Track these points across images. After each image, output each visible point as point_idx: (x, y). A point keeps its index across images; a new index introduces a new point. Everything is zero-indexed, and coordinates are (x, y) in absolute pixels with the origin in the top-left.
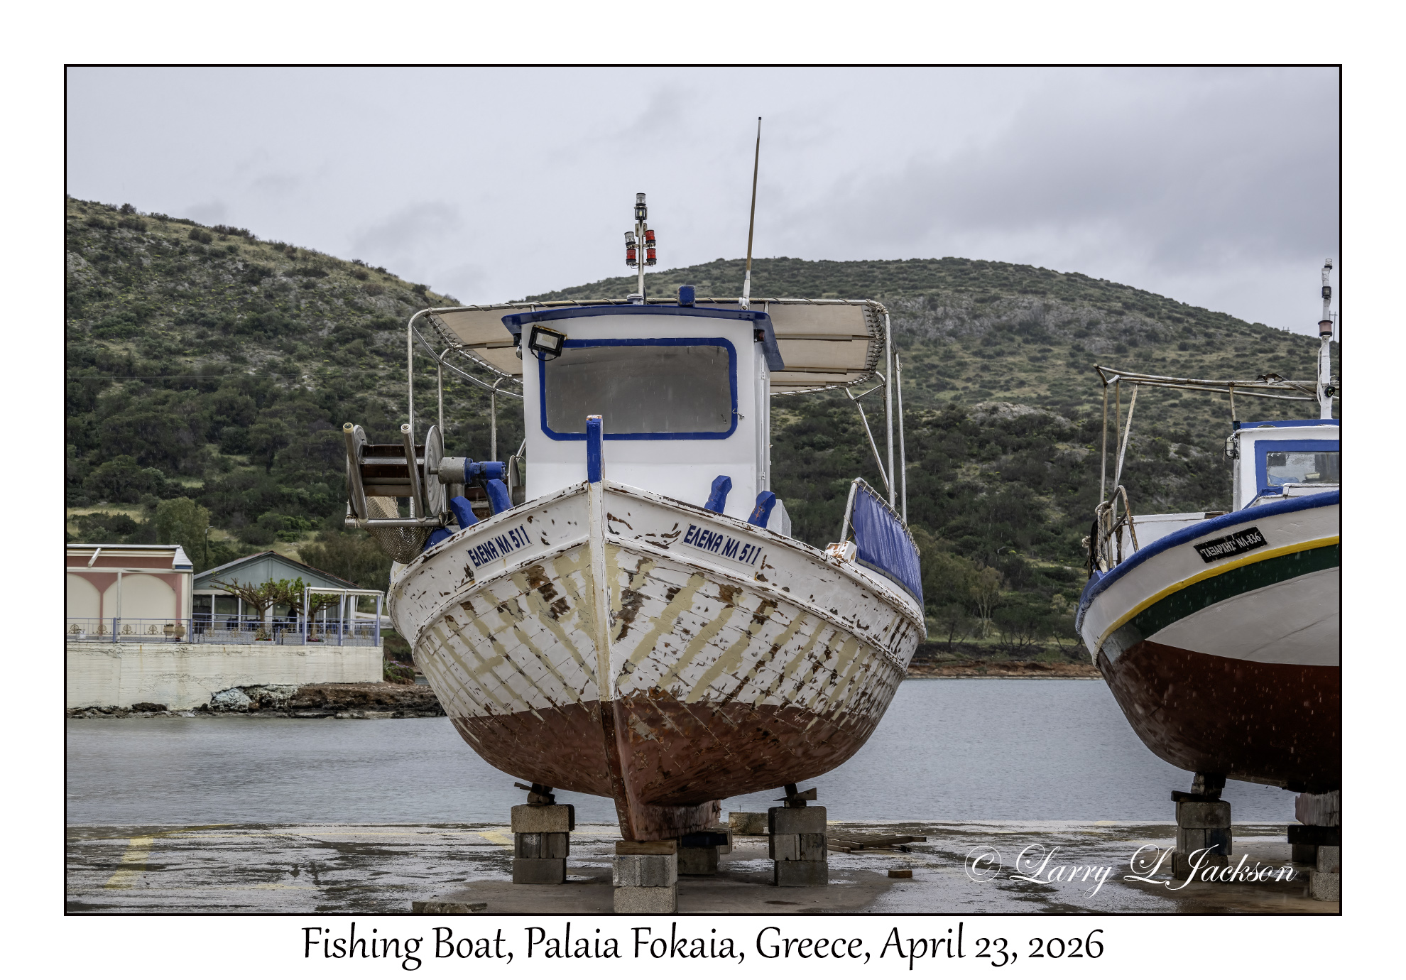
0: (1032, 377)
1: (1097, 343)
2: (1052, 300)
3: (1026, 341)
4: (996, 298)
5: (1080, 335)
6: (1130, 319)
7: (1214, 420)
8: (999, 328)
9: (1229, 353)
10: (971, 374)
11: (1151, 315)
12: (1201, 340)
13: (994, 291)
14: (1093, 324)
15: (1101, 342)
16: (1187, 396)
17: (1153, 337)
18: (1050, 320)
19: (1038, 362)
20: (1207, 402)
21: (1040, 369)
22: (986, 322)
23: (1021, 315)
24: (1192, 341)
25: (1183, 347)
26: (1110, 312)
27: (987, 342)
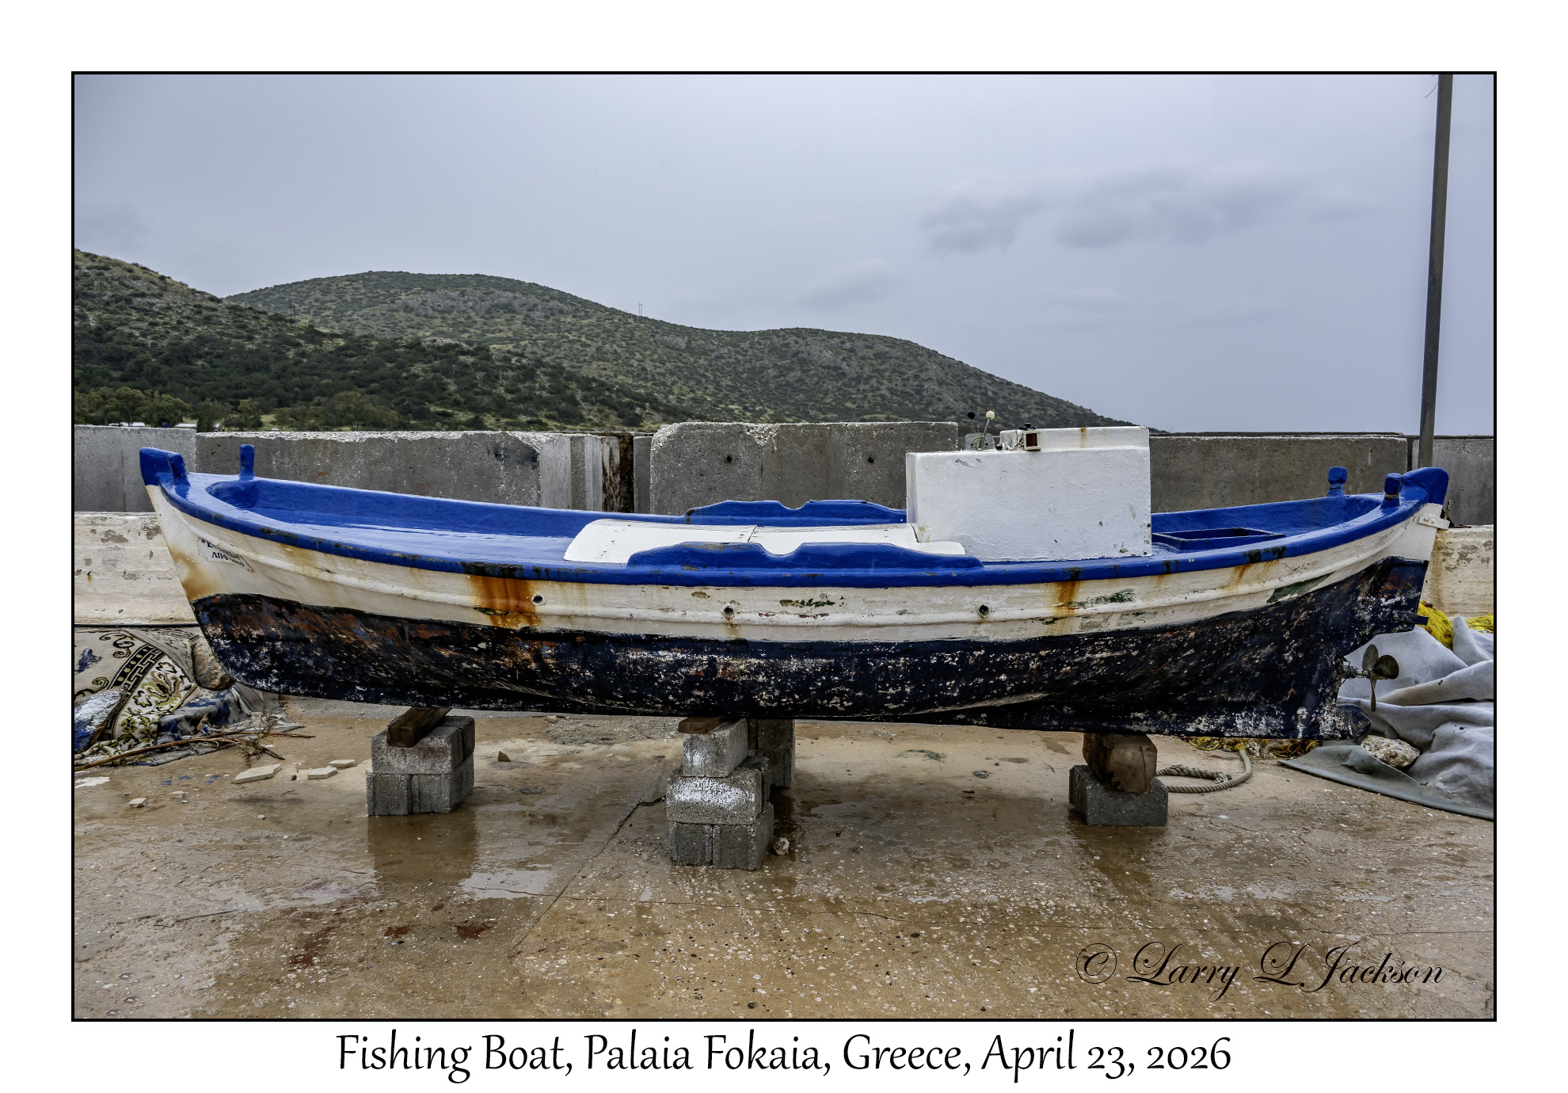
0: (506, 328)
1: (537, 314)
2: (518, 294)
3: (505, 312)
4: (492, 292)
5: (529, 310)
6: (551, 304)
7: (581, 348)
8: (493, 306)
9: (593, 320)
10: (478, 326)
11: (561, 303)
12: (583, 313)
13: (492, 289)
14: (535, 305)
15: (538, 313)
16: (571, 338)
17: (561, 312)
18: (516, 303)
19: (509, 321)
20: (579, 341)
21: (509, 325)
22: (487, 303)
23: (503, 300)
24: (579, 314)
25: (574, 317)
26: (543, 300)
27: (488, 312)
